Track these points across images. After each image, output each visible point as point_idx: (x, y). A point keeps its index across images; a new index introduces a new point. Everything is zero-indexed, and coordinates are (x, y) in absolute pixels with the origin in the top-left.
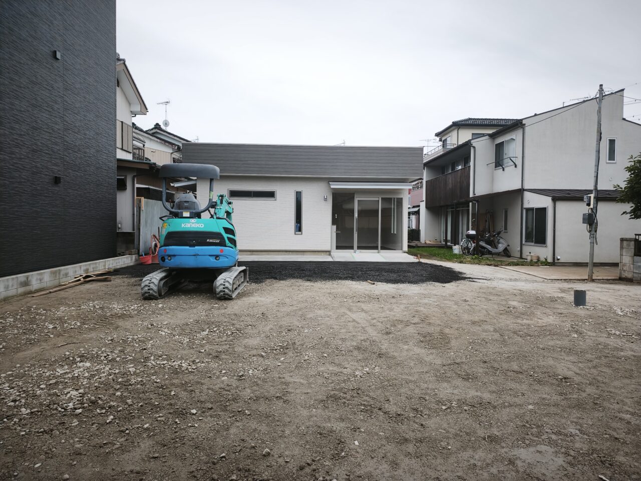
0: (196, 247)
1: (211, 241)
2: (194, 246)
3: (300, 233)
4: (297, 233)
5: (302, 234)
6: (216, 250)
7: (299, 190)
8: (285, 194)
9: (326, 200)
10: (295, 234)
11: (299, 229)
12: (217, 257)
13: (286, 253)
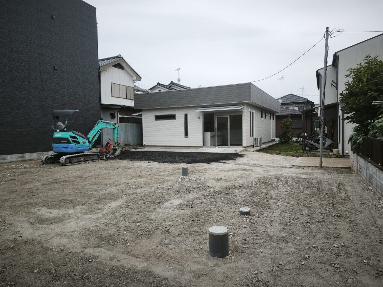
0: (58, 144)
1: (63, 141)
2: (57, 143)
3: (187, 137)
4: (186, 137)
5: (188, 137)
6: (65, 145)
7: (186, 113)
8: (180, 116)
9: (199, 117)
10: (185, 137)
11: (186, 134)
12: (66, 148)
13: (181, 148)
